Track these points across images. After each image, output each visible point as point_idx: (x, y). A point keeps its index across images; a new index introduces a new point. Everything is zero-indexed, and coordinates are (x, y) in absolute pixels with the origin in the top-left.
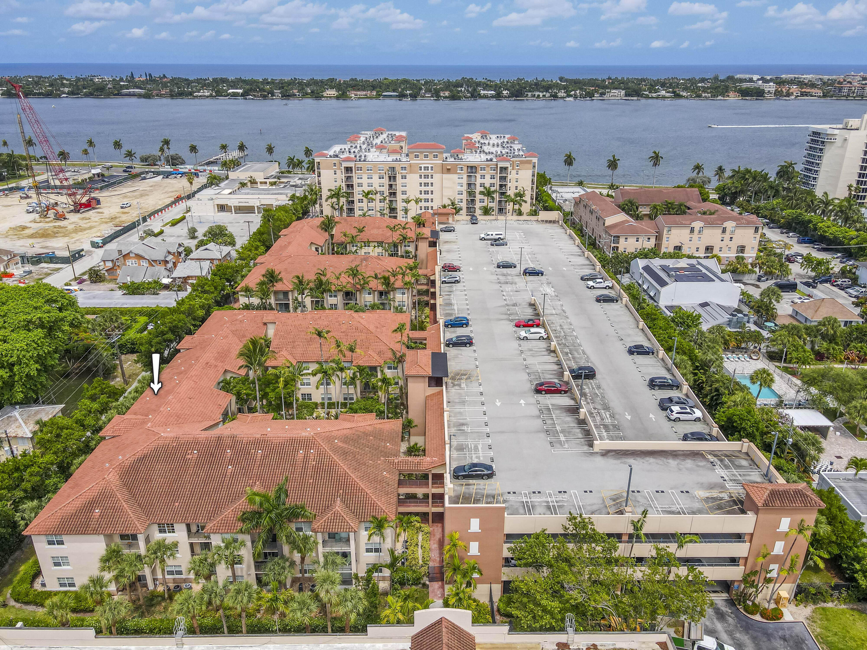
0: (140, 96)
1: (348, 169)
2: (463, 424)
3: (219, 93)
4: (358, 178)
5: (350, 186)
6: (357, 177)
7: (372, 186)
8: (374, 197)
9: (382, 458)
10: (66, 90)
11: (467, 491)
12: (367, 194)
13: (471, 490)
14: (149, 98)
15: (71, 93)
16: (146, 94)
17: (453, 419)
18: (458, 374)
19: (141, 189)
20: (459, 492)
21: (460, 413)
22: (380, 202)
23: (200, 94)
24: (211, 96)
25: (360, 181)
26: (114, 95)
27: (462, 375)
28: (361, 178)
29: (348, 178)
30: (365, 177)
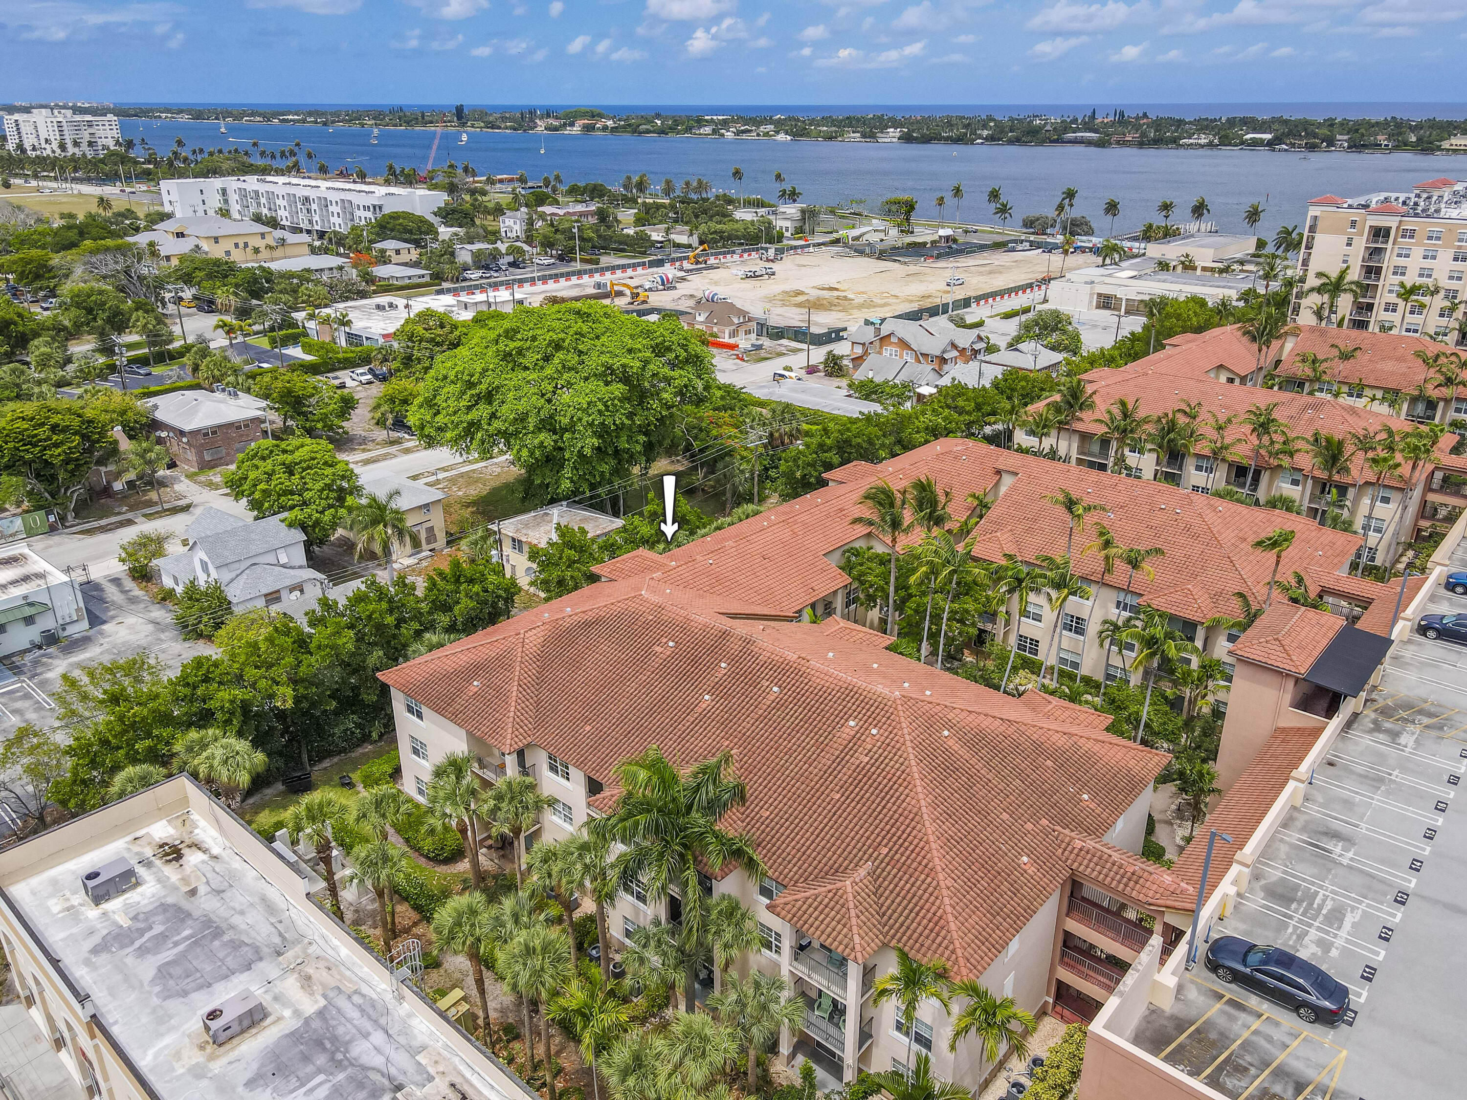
0: (1089, 143)
1: (1381, 233)
2: (1336, 836)
3: (1225, 141)
4: (1400, 255)
5: (1372, 272)
6: (1396, 251)
7: (1429, 276)
8: (1426, 300)
9: (1044, 822)
10: (985, 133)
11: (1222, 1021)
12: (1408, 293)
13: (1236, 1027)
14: (1104, 147)
15: (991, 139)
16: (1100, 139)
17: (1314, 811)
18: (1408, 706)
19: (997, 263)
20: (1193, 1013)
21: (1348, 804)
22: (1442, 315)
23: (1191, 141)
24: (1210, 145)
25: (1401, 262)
26: (1051, 142)
27: (1421, 712)
28: (1407, 256)
29: (1375, 252)
30: (1417, 253)
